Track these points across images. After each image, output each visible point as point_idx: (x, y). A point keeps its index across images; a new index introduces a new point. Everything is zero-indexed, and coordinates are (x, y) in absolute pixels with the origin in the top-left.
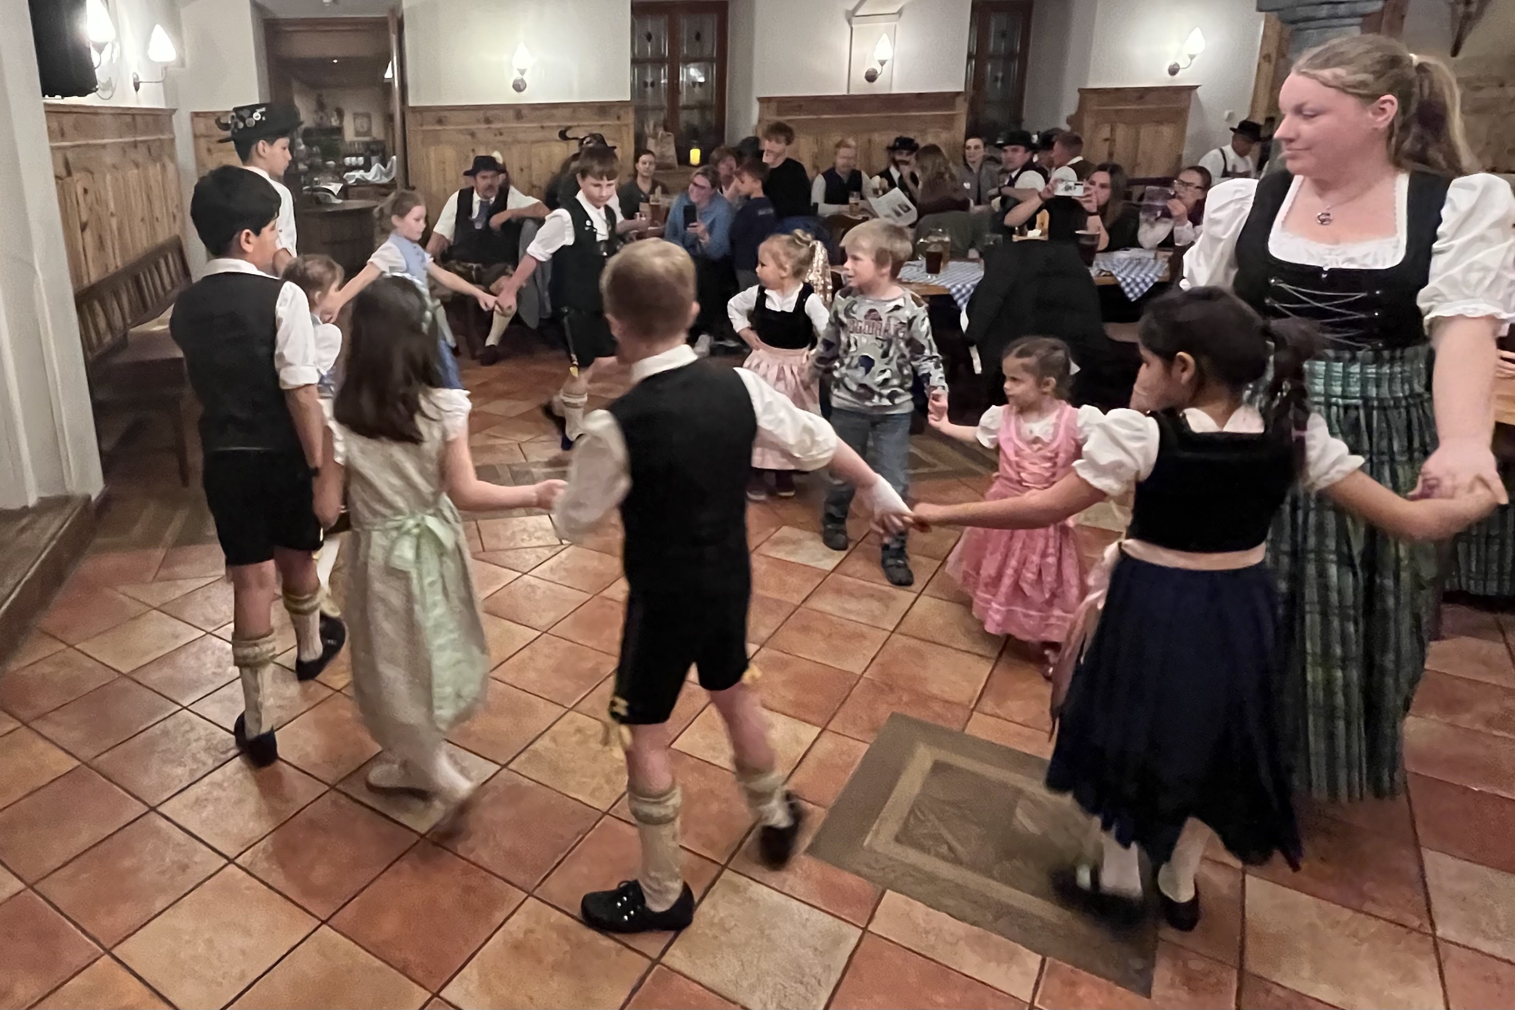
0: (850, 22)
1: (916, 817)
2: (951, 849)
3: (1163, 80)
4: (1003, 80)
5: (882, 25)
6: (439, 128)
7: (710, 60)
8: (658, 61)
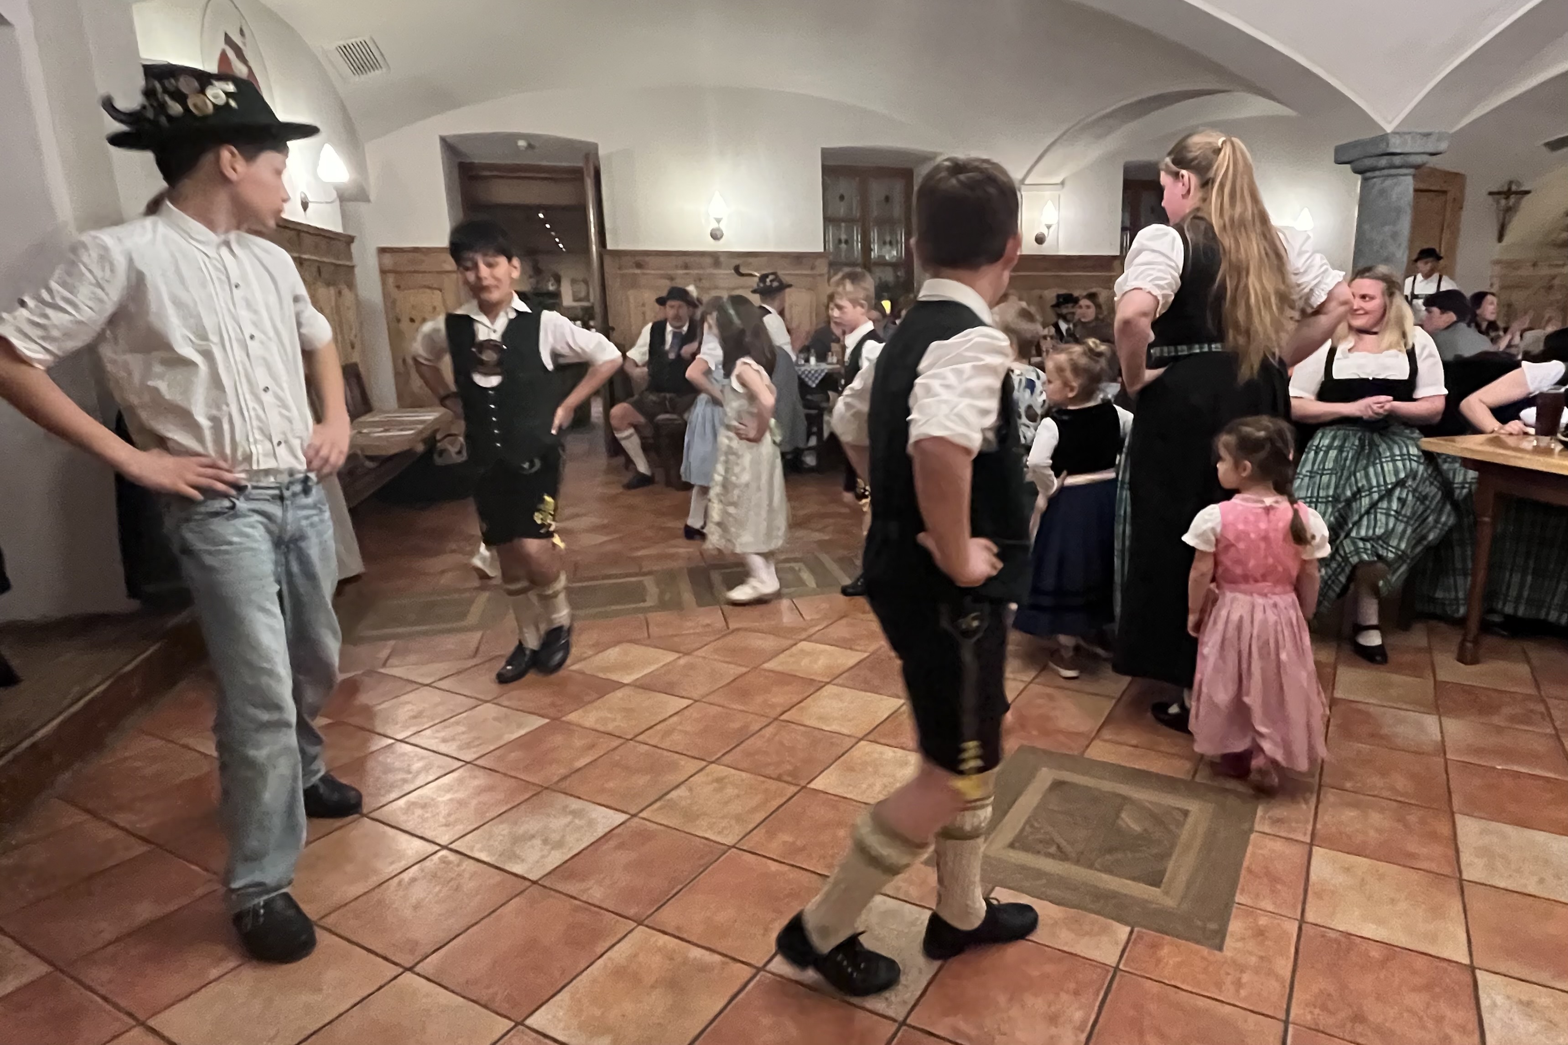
1: (1032, 826)
2: (1059, 847)
5: (1047, 193)
6: (638, 271)
7: (897, 222)
8: (850, 221)
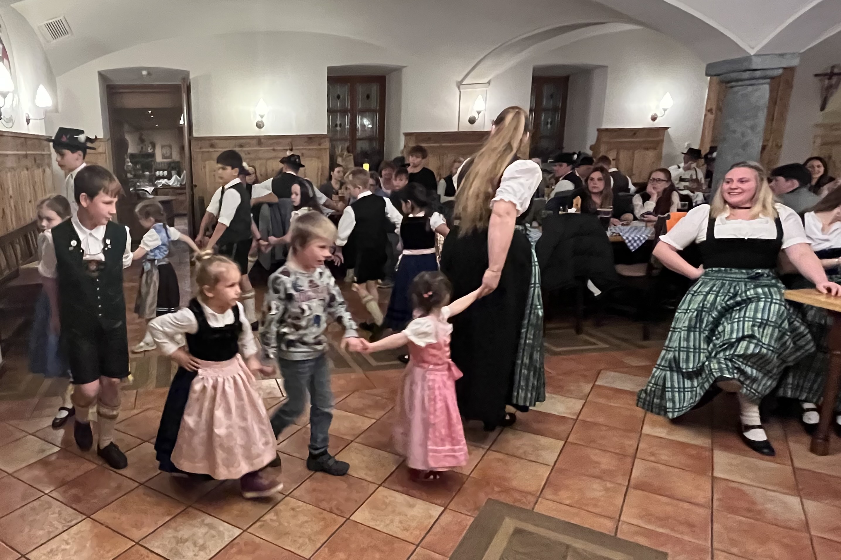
0: (459, 88)
3: (648, 124)
4: (551, 123)
5: (479, 90)
6: (211, 150)
7: (374, 111)
8: (344, 112)
